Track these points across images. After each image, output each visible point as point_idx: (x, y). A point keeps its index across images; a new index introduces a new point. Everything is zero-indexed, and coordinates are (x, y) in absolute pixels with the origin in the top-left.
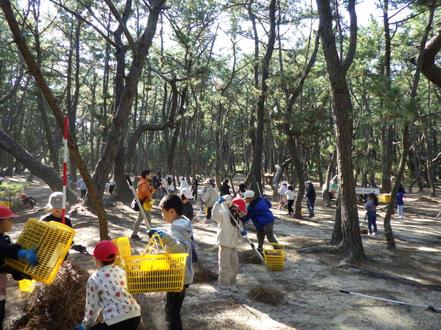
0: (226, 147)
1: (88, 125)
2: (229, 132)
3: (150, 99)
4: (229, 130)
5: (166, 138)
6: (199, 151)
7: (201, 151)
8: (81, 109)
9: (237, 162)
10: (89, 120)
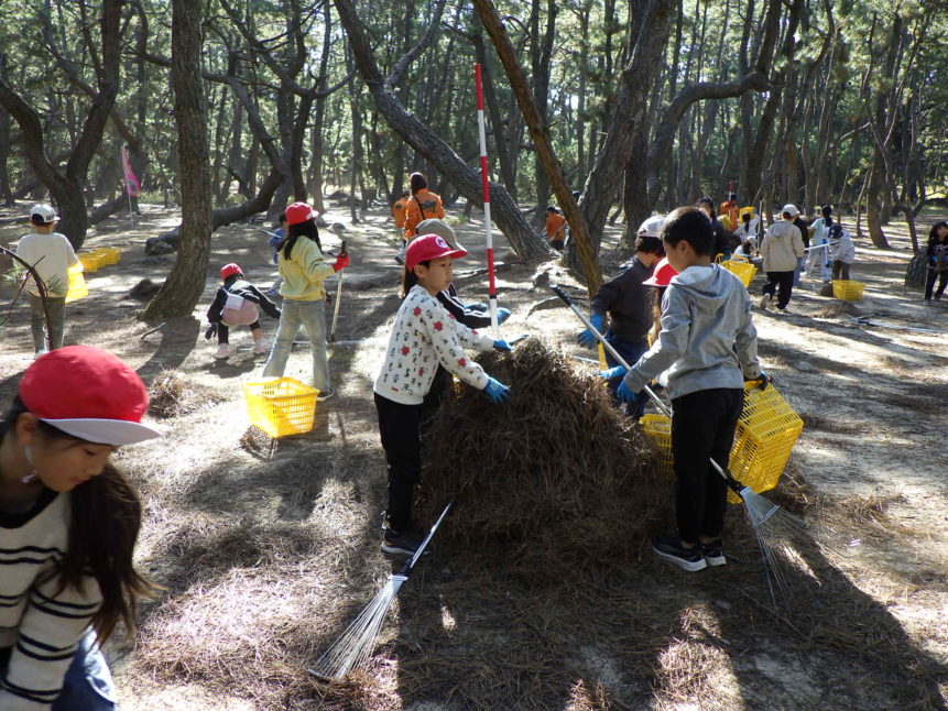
0: (901, 137)
1: (574, 101)
2: (916, 97)
3: (712, 28)
4: (915, 90)
5: (745, 119)
6: (829, 150)
7: (834, 149)
8: (561, 67)
9: (932, 176)
10: (574, 90)
